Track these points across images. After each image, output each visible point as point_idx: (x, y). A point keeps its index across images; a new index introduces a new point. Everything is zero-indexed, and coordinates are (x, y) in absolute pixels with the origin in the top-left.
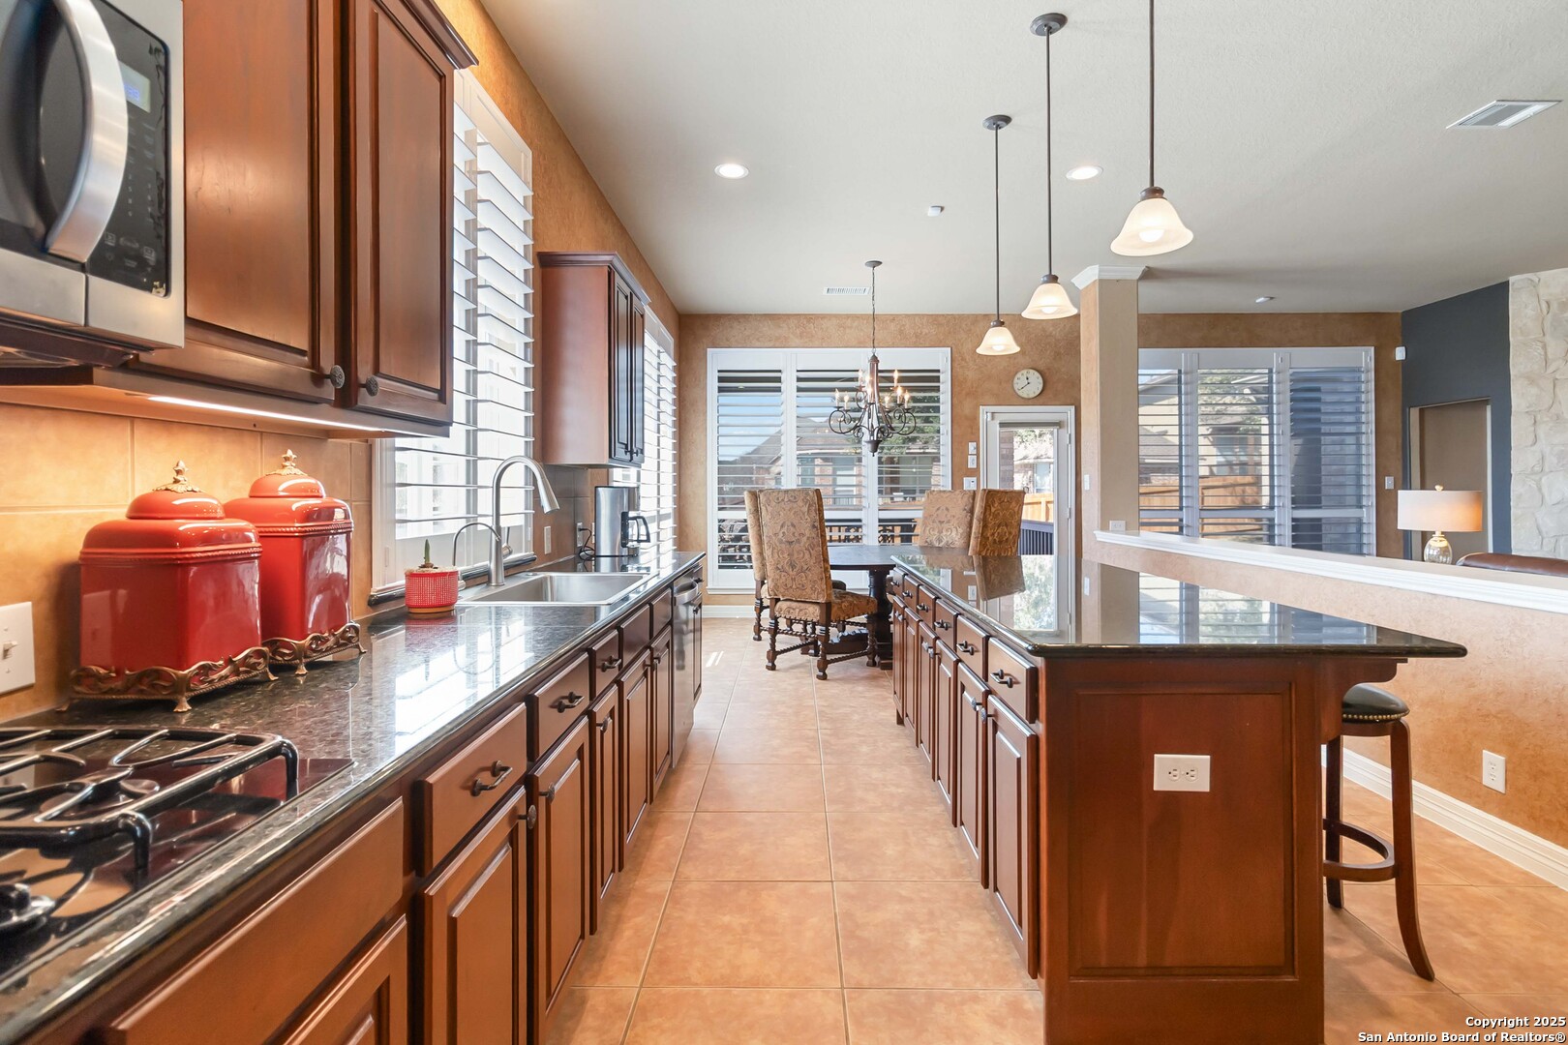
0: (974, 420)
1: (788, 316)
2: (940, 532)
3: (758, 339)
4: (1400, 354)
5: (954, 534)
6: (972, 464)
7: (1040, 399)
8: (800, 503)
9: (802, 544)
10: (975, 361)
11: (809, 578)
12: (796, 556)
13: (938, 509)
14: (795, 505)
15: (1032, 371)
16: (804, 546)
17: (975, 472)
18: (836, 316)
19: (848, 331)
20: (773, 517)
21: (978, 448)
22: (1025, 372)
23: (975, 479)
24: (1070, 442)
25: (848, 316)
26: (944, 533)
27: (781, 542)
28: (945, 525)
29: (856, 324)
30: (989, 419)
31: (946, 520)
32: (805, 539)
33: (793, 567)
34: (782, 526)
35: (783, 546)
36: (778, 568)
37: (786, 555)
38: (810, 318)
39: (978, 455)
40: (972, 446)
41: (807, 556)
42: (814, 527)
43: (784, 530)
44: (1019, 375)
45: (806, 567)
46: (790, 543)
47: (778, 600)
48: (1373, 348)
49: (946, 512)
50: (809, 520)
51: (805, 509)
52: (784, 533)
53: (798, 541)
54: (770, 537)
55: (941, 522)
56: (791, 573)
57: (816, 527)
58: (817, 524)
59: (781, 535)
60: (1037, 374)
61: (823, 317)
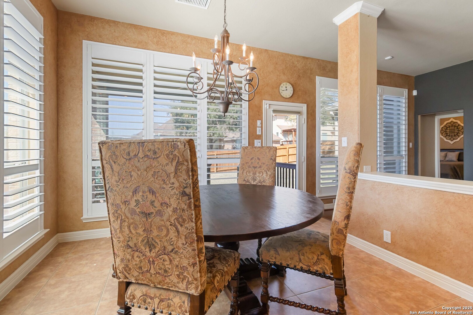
0: (260, 108)
1: (148, 29)
2: (254, 174)
3: (125, 40)
4: (415, 93)
5: (265, 175)
6: (259, 133)
7: (291, 99)
8: (163, 160)
9: (165, 218)
10: (261, 75)
11: (176, 262)
12: (155, 233)
13: (252, 159)
14: (155, 163)
15: (288, 84)
16: (168, 220)
17: (260, 137)
18: (181, 35)
19: (188, 45)
20: (121, 179)
21: (262, 123)
22: (285, 83)
23: (260, 141)
24: (304, 123)
25: (189, 36)
26: (258, 175)
27: (133, 212)
28: (258, 170)
29: (194, 42)
30: (267, 108)
31: (258, 166)
32: (170, 210)
33: (151, 246)
34: (135, 192)
35: (137, 218)
36: (129, 247)
37: (140, 231)
38: (163, 33)
39: (262, 127)
40: (259, 122)
41: (173, 234)
42: (184, 194)
43: (139, 196)
44: (282, 85)
45: (170, 248)
46: (147, 215)
47: (128, 284)
48: (407, 90)
49: (258, 161)
50: (177, 185)
51: (171, 169)
52: (137, 201)
53: (160, 213)
54: (117, 206)
55: (255, 167)
56: (148, 254)
57: (189, 195)
58: (189, 191)
59: (133, 204)
60: (290, 86)
61: (173, 33)
